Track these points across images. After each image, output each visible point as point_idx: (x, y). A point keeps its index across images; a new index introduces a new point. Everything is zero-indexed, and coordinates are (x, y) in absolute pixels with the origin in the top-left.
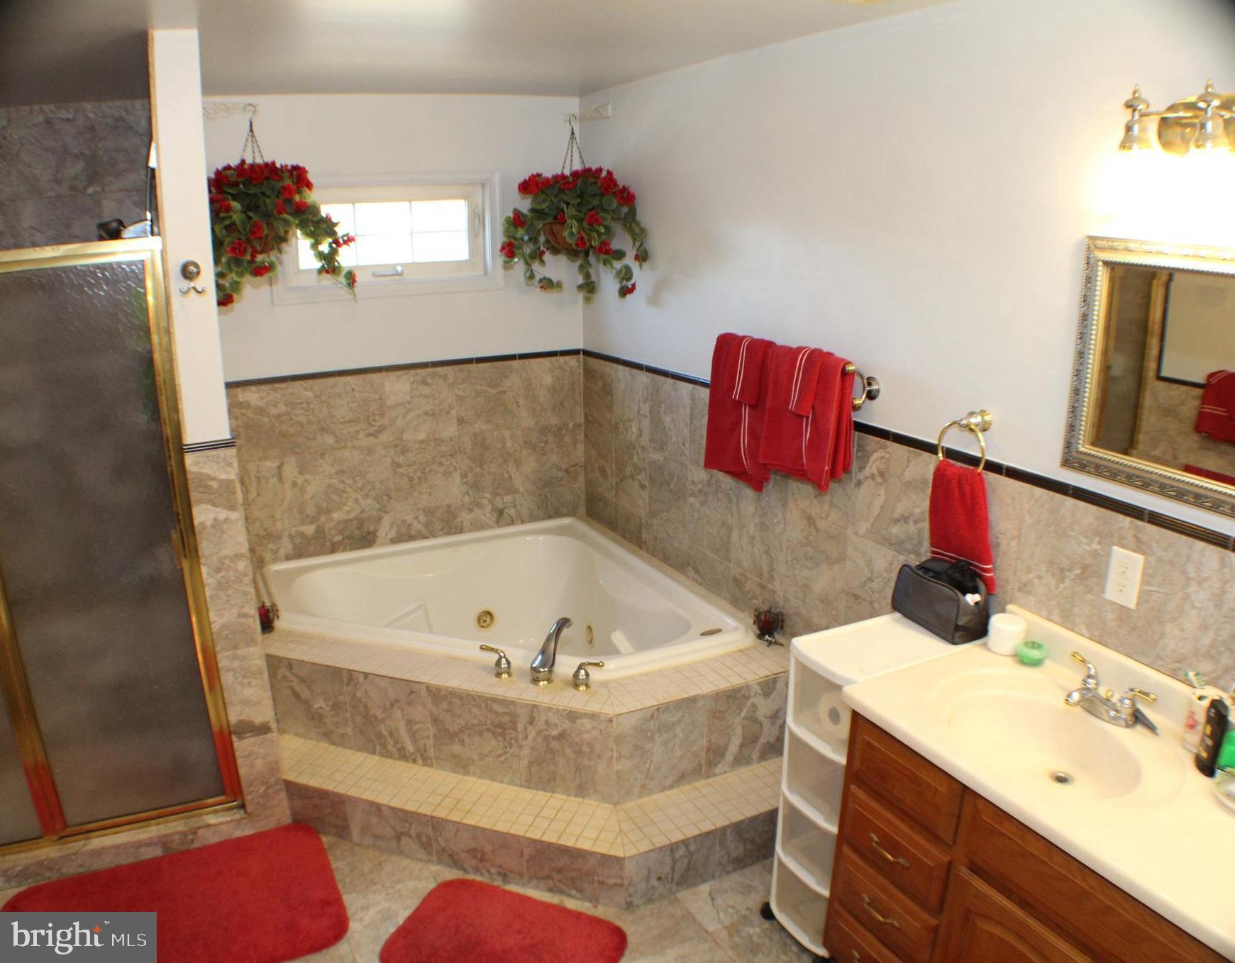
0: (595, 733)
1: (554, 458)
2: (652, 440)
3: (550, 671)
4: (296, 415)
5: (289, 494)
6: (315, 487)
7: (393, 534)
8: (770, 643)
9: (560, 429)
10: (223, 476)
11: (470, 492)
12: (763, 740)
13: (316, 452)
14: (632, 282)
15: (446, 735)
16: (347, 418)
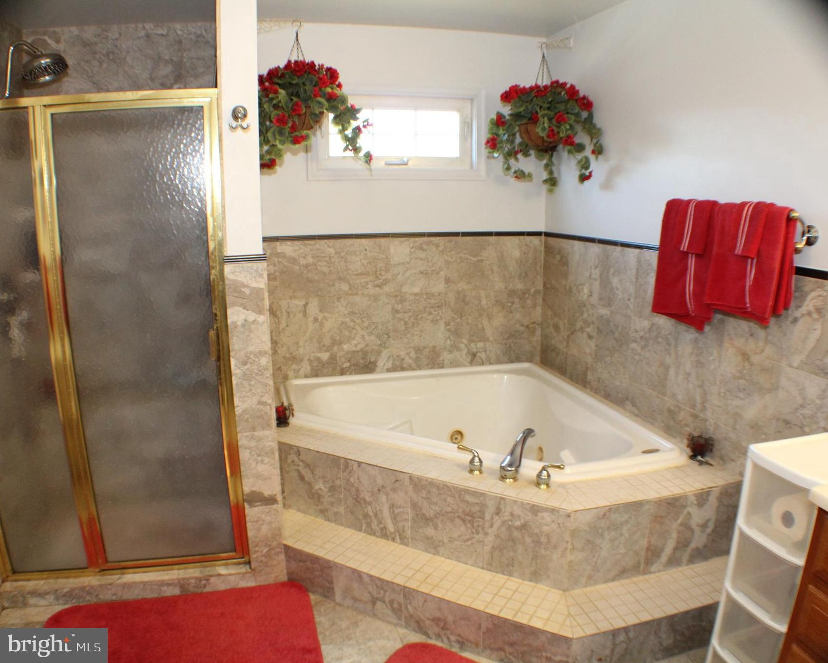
0: (554, 526)
1: (518, 316)
2: (601, 299)
3: (517, 471)
4: (320, 266)
5: (311, 326)
6: (331, 323)
7: (389, 365)
8: (701, 463)
9: (524, 294)
10: (254, 285)
11: (452, 338)
12: (693, 545)
13: (334, 296)
14: (589, 170)
15: (422, 519)
16: (360, 271)
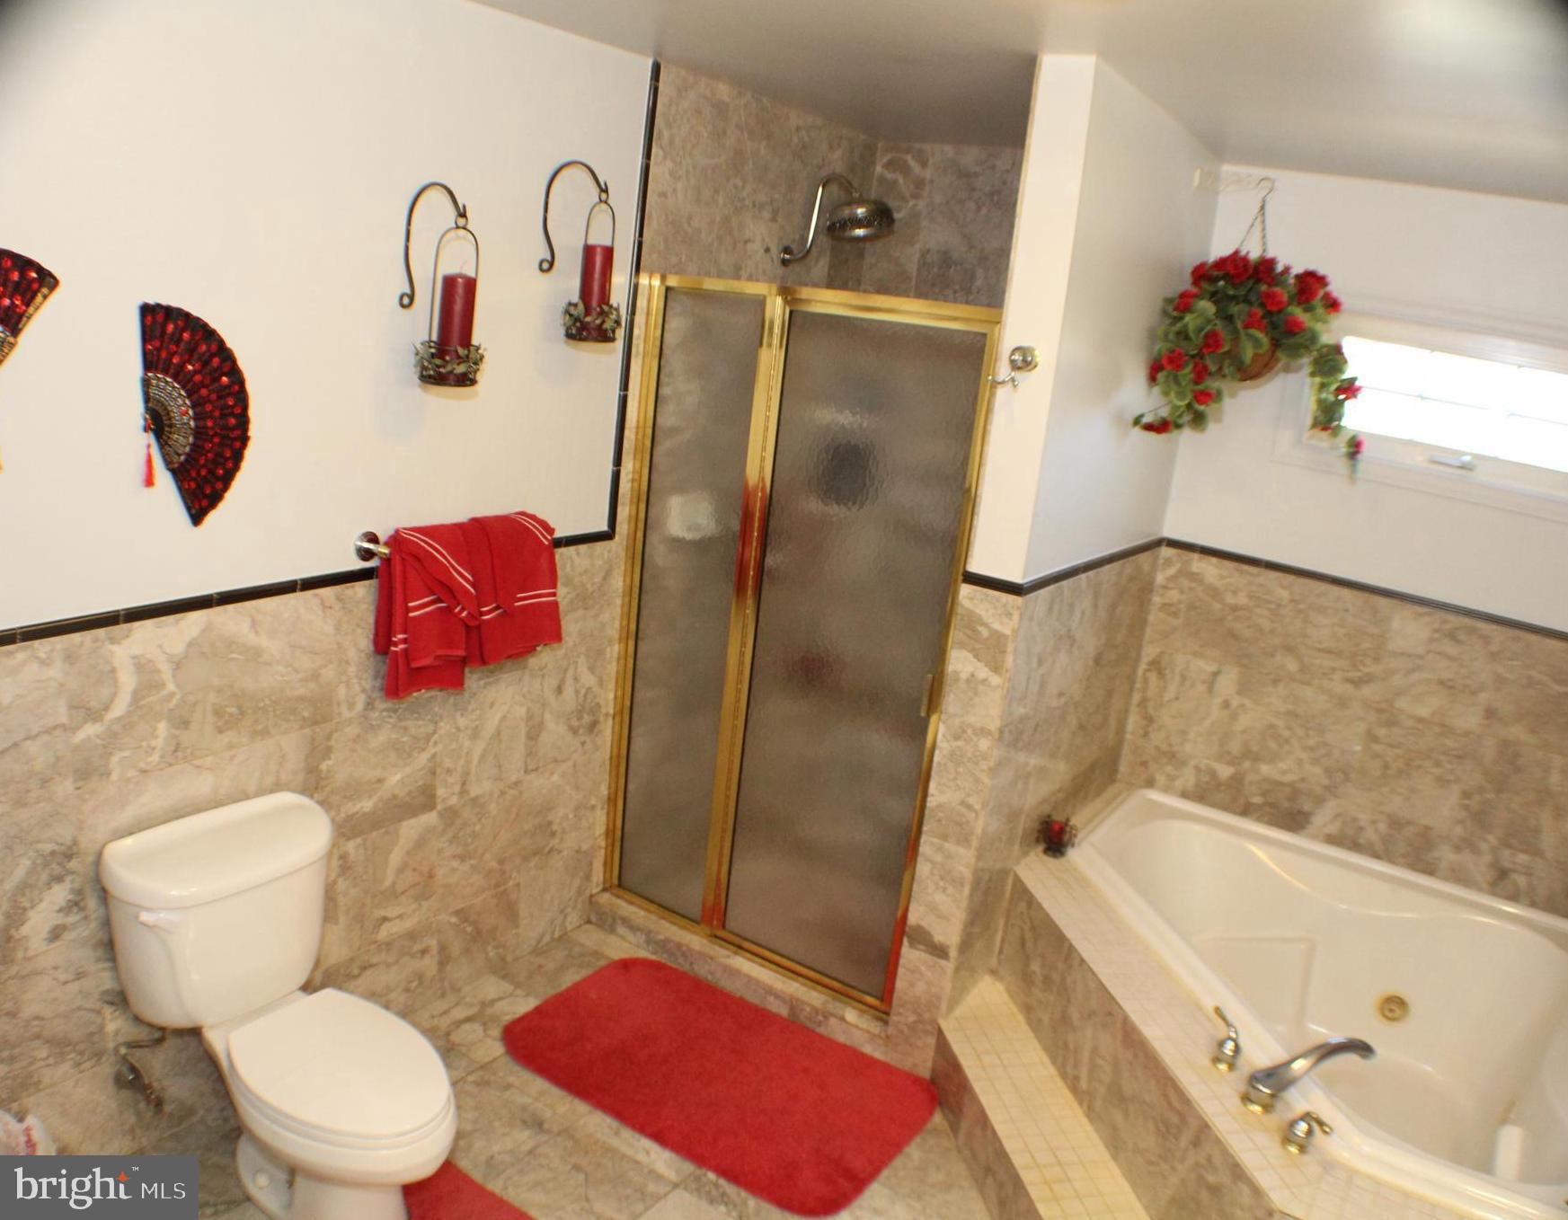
3: (1271, 1097)
4: (1258, 616)
6: (1251, 719)
7: (1333, 829)
10: (996, 626)
11: (1468, 823)
13: (1268, 674)
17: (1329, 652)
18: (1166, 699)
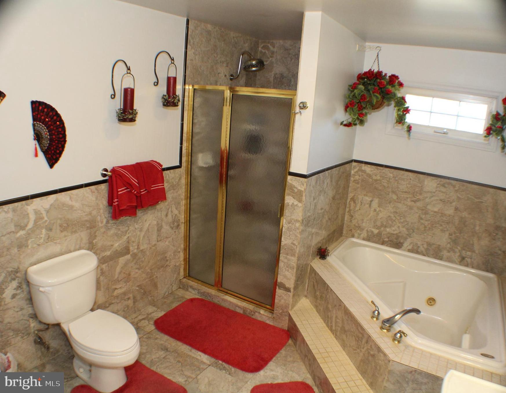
0: (383, 363)
3: (390, 327)
10: (299, 188)
17: (406, 192)
18: (356, 210)
